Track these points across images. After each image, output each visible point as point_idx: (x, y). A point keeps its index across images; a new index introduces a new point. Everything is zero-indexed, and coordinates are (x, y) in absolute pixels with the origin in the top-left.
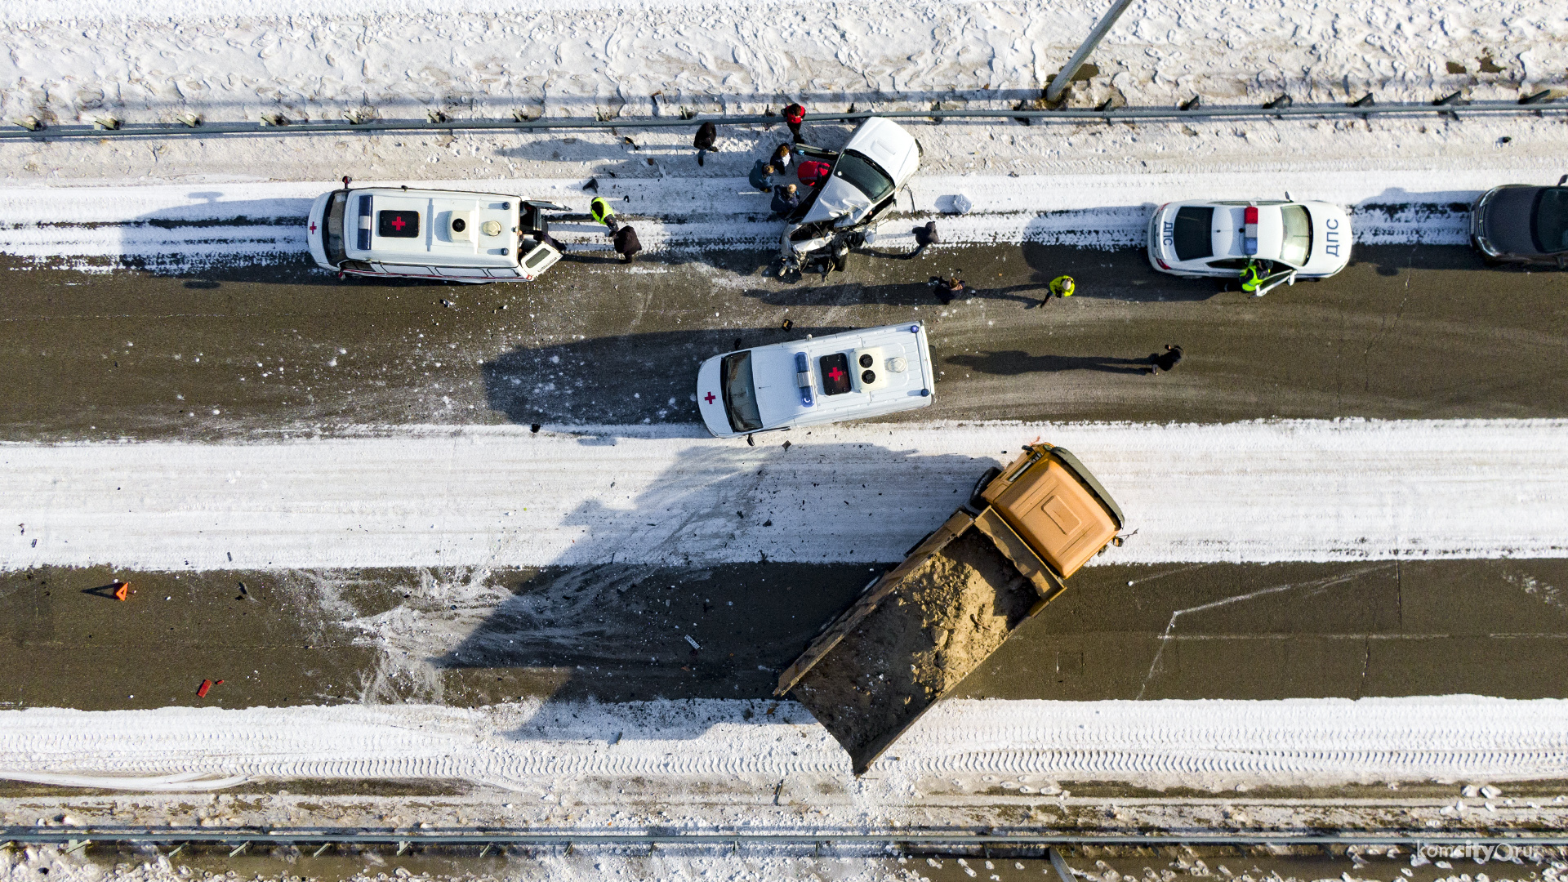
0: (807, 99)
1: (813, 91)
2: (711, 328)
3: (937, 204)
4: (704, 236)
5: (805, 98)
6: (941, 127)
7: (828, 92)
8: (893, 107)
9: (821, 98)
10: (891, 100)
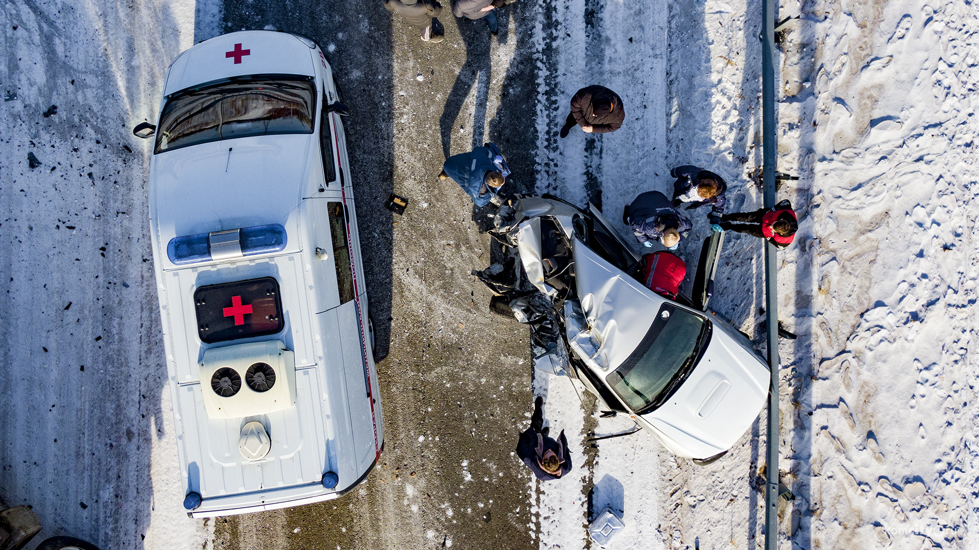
0: (803, 250)
1: (818, 260)
2: (396, 66)
3: (608, 479)
4: (562, 58)
5: (805, 245)
6: (747, 490)
7: (815, 287)
8: (785, 406)
9: (804, 273)
10: (796, 401)
